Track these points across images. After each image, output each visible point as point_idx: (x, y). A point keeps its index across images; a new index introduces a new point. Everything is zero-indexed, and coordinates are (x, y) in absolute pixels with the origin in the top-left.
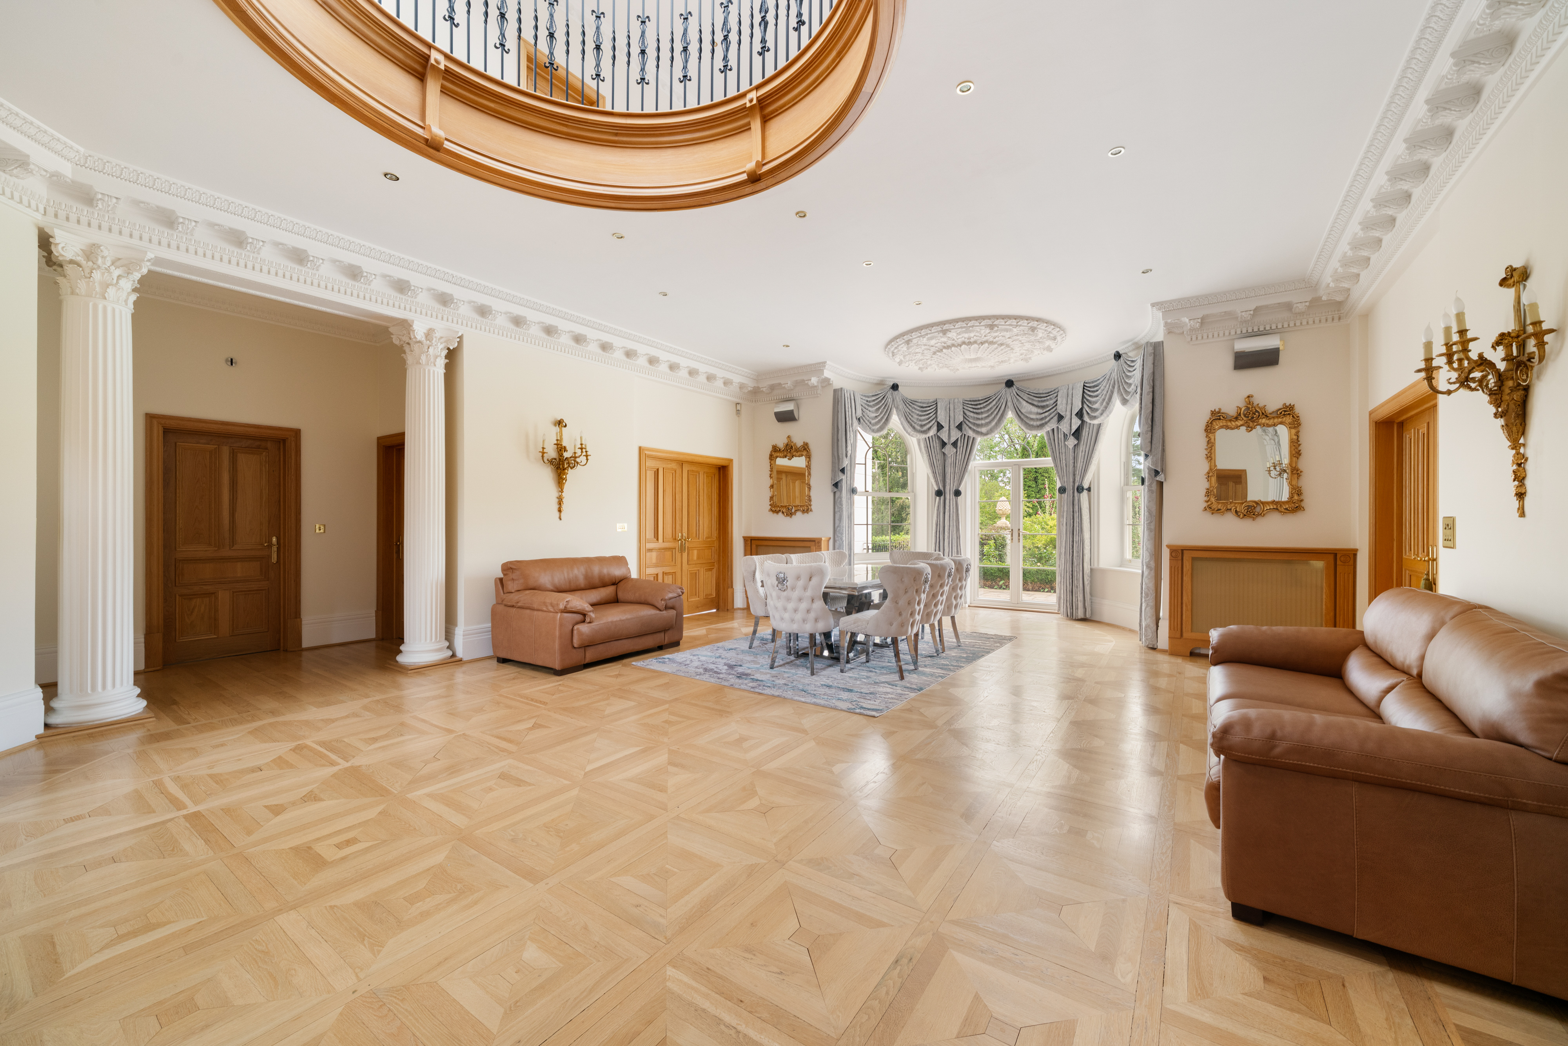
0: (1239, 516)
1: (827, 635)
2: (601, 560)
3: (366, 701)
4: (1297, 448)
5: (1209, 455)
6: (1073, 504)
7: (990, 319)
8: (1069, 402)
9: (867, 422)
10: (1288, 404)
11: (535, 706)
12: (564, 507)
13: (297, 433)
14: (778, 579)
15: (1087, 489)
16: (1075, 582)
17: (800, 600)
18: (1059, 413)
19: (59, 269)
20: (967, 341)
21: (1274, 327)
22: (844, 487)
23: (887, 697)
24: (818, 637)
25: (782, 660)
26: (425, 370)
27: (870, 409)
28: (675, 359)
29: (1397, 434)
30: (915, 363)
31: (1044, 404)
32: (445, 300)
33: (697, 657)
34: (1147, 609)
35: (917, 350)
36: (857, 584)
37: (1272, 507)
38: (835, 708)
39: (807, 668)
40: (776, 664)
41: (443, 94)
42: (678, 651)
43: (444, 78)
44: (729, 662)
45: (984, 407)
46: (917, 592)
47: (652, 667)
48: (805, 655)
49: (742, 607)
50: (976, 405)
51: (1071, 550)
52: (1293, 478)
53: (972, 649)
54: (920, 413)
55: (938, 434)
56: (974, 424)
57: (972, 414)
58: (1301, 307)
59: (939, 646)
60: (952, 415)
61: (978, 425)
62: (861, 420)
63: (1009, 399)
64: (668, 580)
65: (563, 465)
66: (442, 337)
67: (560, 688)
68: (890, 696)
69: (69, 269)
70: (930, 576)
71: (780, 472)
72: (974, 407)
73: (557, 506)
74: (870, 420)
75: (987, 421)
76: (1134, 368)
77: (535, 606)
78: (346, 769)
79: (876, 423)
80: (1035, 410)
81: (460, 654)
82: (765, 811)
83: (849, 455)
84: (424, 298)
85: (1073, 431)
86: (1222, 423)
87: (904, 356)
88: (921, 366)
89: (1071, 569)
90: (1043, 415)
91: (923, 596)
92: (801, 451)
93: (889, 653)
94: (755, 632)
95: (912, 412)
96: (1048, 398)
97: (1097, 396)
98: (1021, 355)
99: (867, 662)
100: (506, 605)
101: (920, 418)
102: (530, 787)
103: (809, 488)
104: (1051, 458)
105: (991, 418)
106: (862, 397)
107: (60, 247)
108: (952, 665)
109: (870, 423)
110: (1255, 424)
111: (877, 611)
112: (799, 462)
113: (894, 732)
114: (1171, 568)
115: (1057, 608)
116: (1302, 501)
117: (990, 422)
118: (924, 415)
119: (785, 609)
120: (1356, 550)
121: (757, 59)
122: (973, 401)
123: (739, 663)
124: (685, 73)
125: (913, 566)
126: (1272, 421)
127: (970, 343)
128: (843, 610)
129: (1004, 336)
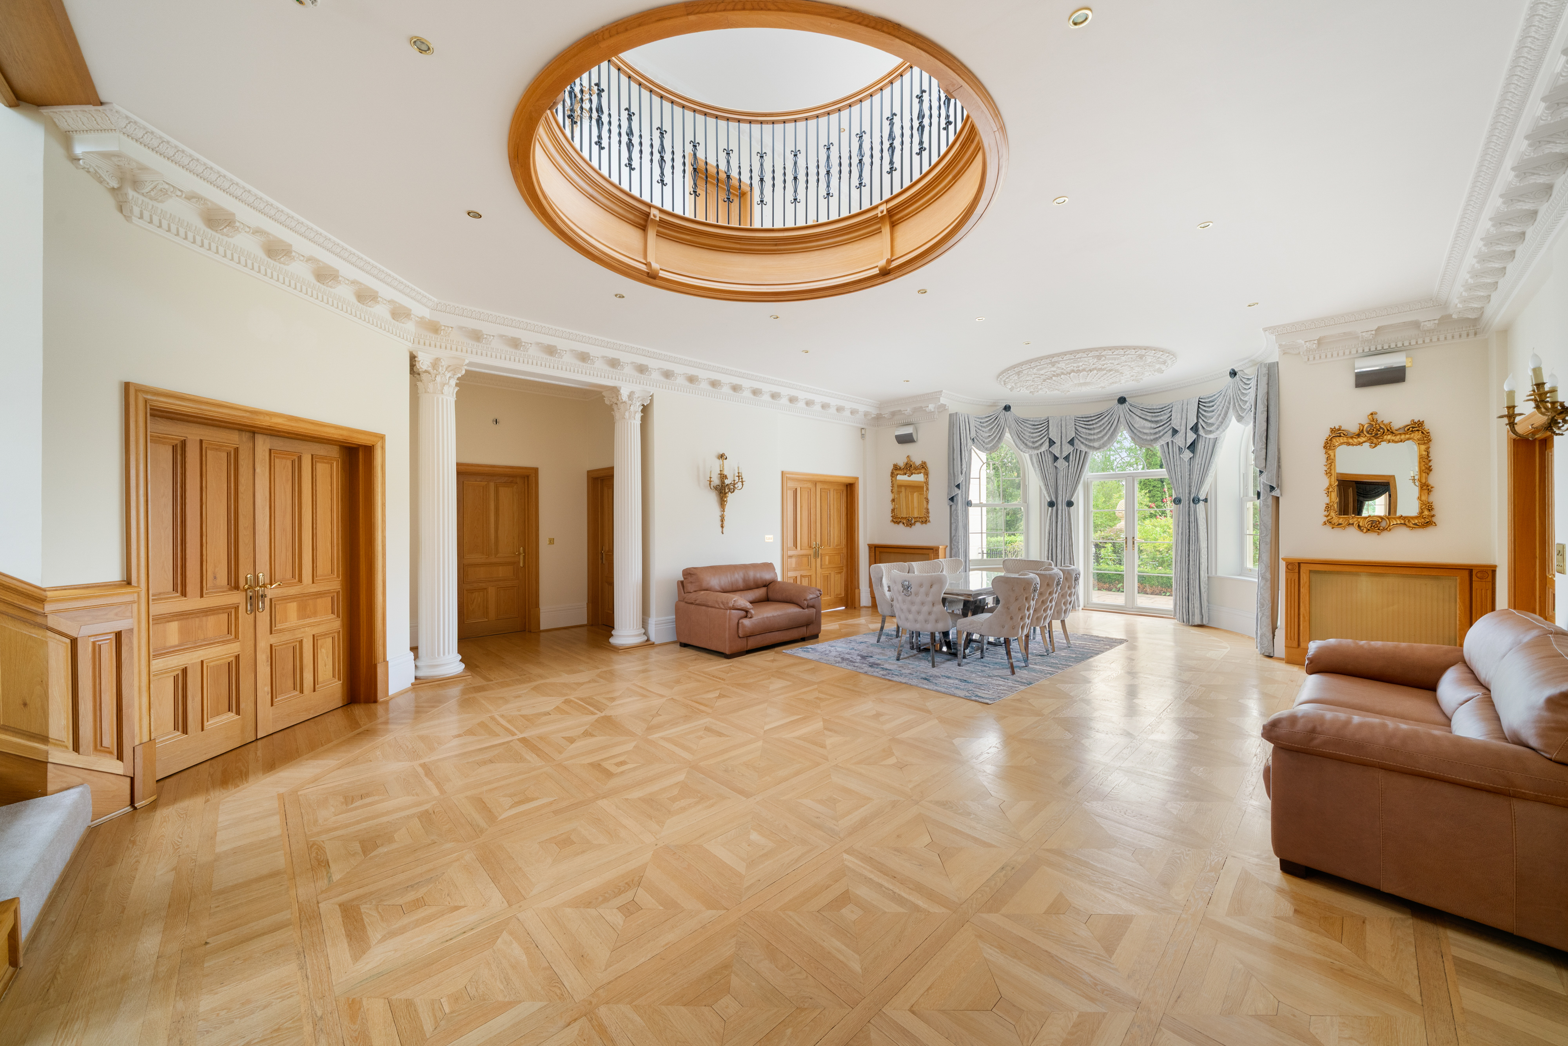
0: (1362, 531)
1: (946, 634)
2: (754, 566)
3: (598, 671)
4: (1427, 464)
5: (1328, 471)
6: (1189, 515)
7: (1097, 351)
8: (1184, 416)
9: (980, 441)
10: (1416, 421)
11: (716, 681)
12: (725, 523)
13: (536, 470)
14: (903, 586)
15: (1203, 500)
16: (1191, 589)
17: (923, 604)
18: (1173, 428)
19: (418, 376)
20: (1075, 369)
21: (1400, 345)
22: (959, 499)
23: (1000, 688)
24: (937, 634)
25: (907, 653)
26: (628, 423)
27: (983, 429)
28: (810, 396)
29: (1539, 453)
30: (1026, 388)
31: (1158, 419)
32: (642, 369)
33: (834, 648)
34: (1263, 618)
35: (1028, 379)
36: (972, 591)
37: (1399, 522)
38: (954, 695)
39: (928, 661)
40: (901, 657)
41: (658, 237)
42: (818, 642)
43: (659, 226)
44: (862, 653)
45: (1096, 423)
46: (1026, 599)
47: (799, 655)
48: (927, 650)
49: (867, 605)
50: (1088, 421)
51: (1187, 559)
52: (1422, 494)
53: (1081, 650)
54: (1032, 431)
55: (1050, 449)
56: (1086, 439)
57: (1084, 430)
58: (1429, 325)
59: (1049, 646)
60: (1064, 431)
61: (1090, 440)
62: (975, 440)
63: (1122, 415)
64: (805, 582)
65: (725, 490)
66: (639, 397)
67: (732, 668)
68: (1002, 688)
69: (424, 376)
70: (1038, 586)
71: (900, 486)
72: (1085, 423)
73: (720, 523)
74: (984, 439)
75: (1099, 436)
76: (1249, 387)
77: (710, 604)
78: (603, 717)
79: (990, 442)
80: (1149, 425)
81: (653, 638)
82: (901, 766)
83: (964, 472)
84: (628, 370)
85: (1188, 445)
86: (1342, 440)
87: (1015, 384)
88: (1032, 390)
89: (1187, 577)
90: (1157, 430)
91: (1033, 603)
92: (919, 469)
93: (1002, 650)
94: (882, 628)
95: (1024, 430)
96: (1162, 413)
97: (1213, 411)
98: (1132, 376)
99: (982, 658)
100: (686, 602)
101: (1032, 435)
102: (728, 738)
103: (928, 502)
104: (1165, 470)
105: (1103, 433)
106: (976, 419)
107: (421, 363)
108: (1062, 664)
109: (984, 442)
110: (1380, 440)
111: (991, 614)
112: (918, 478)
113: (1005, 717)
114: (1287, 580)
115: (1173, 613)
116: (1433, 516)
117: (1102, 437)
118: (1036, 433)
119: (910, 611)
120: (1495, 566)
121: (886, 178)
122: (1085, 417)
123: (870, 655)
124: (828, 191)
125: (1023, 577)
126: (1398, 437)
127: (1079, 371)
128: (959, 612)
129: (1113, 363)
